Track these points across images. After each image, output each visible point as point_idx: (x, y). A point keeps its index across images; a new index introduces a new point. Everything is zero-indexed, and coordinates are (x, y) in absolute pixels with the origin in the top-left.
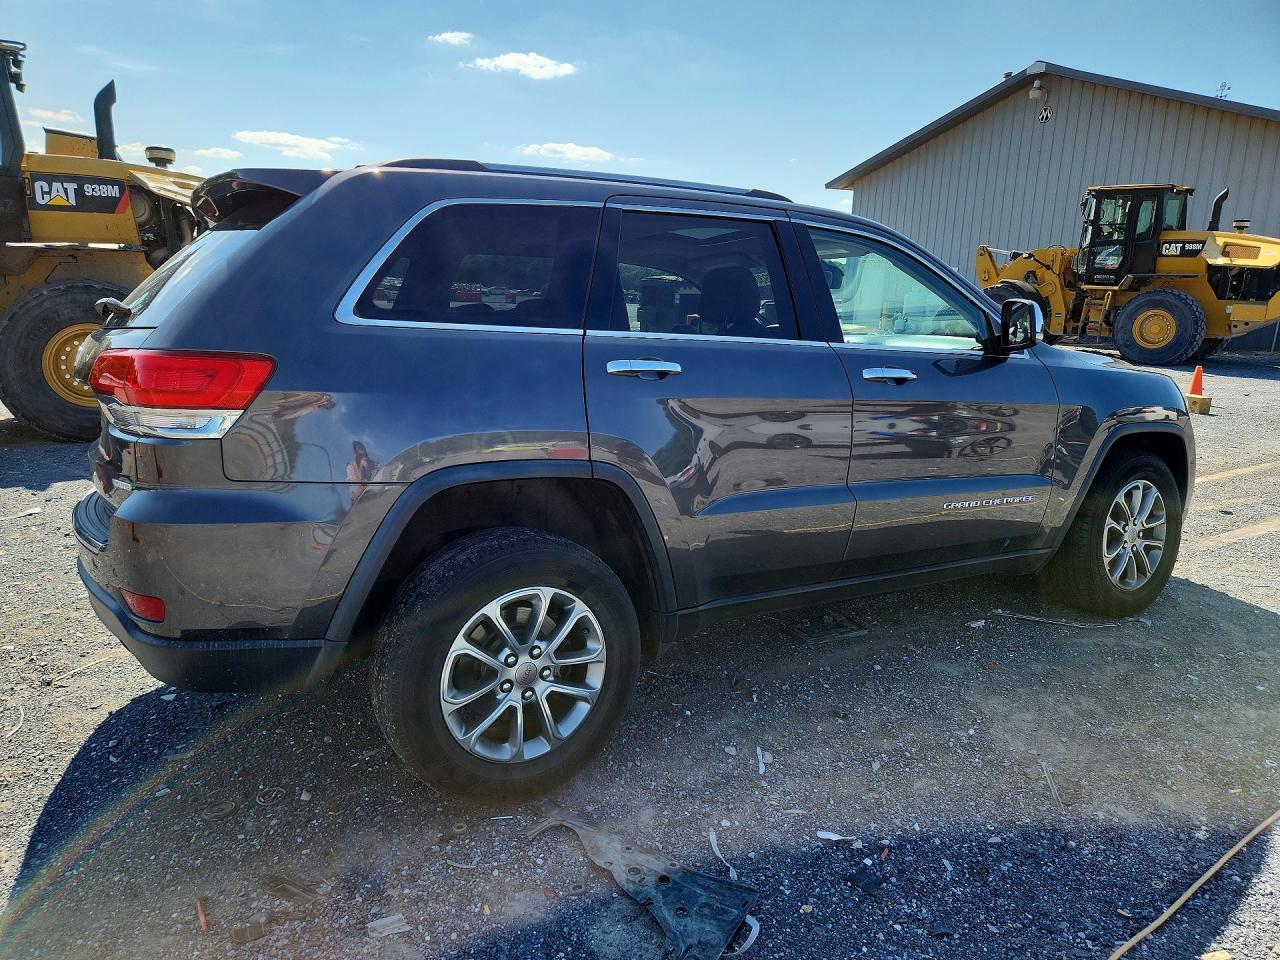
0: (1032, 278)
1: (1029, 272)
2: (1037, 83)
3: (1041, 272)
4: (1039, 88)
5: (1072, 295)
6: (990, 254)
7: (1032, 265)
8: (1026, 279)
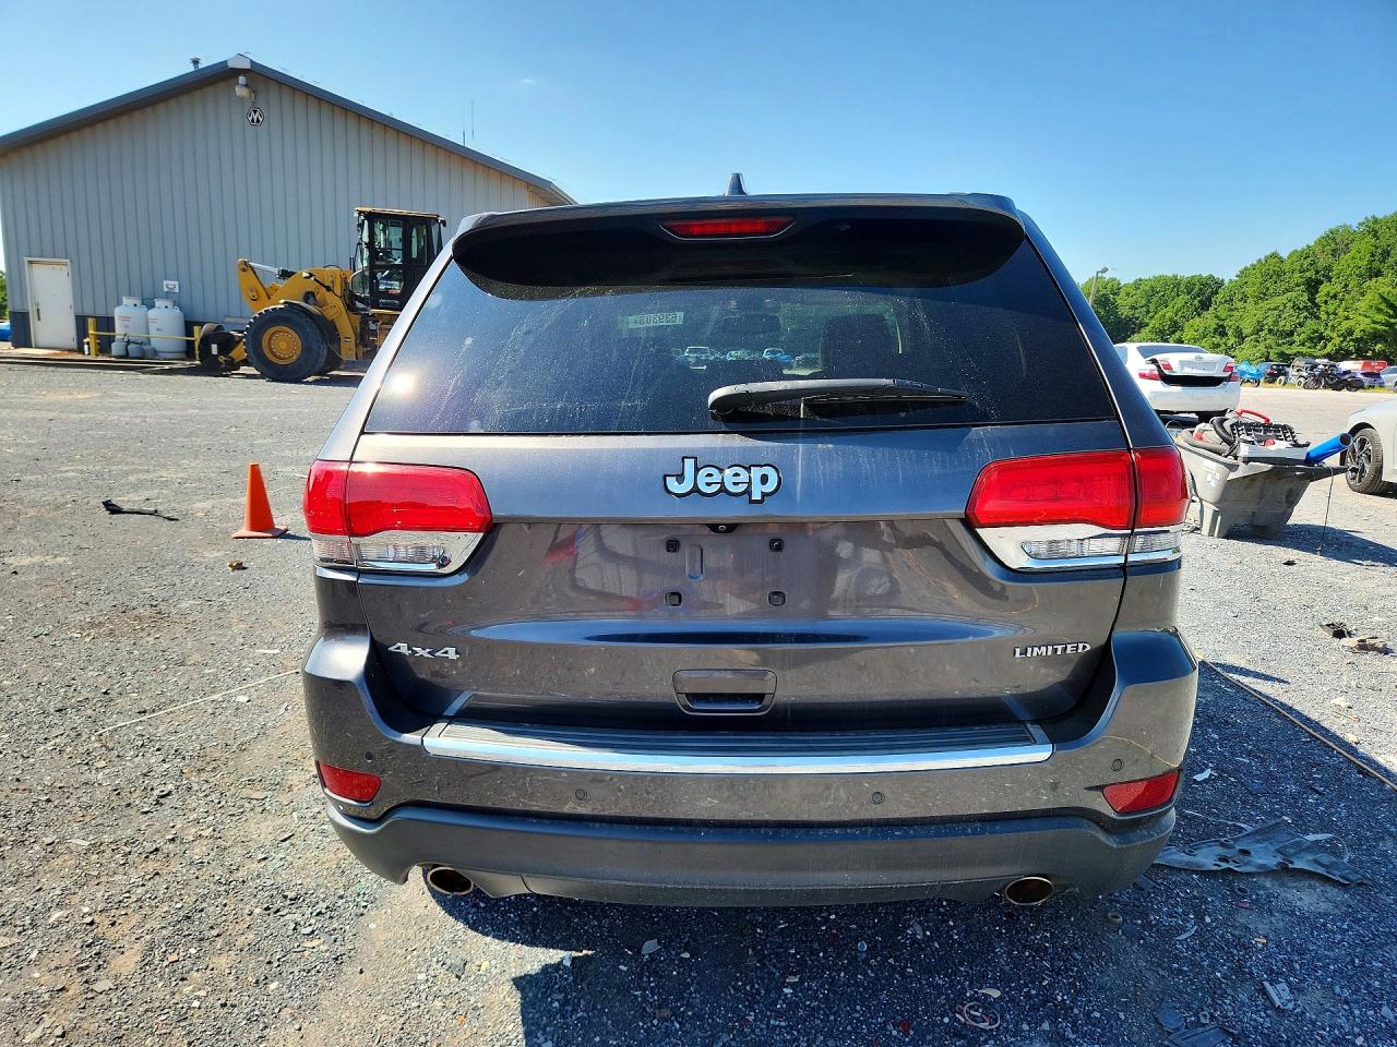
0: (311, 300)
1: (308, 293)
2: (242, 79)
3: (322, 294)
4: (246, 86)
5: (357, 319)
6: (252, 268)
7: (311, 286)
8: (306, 299)
